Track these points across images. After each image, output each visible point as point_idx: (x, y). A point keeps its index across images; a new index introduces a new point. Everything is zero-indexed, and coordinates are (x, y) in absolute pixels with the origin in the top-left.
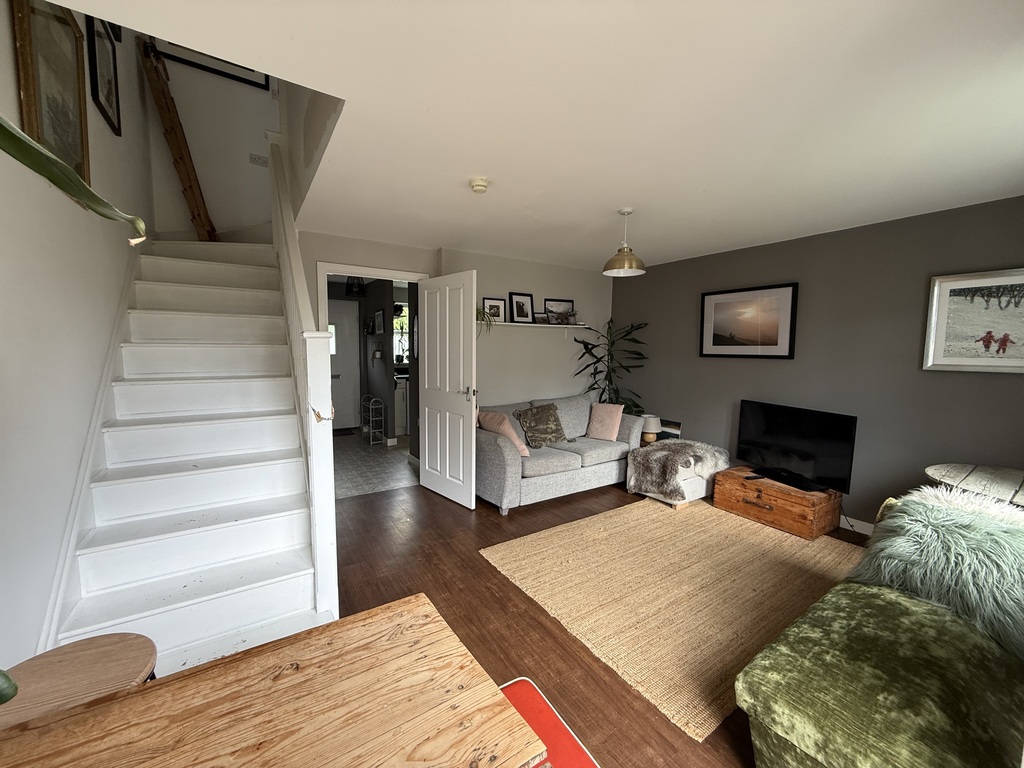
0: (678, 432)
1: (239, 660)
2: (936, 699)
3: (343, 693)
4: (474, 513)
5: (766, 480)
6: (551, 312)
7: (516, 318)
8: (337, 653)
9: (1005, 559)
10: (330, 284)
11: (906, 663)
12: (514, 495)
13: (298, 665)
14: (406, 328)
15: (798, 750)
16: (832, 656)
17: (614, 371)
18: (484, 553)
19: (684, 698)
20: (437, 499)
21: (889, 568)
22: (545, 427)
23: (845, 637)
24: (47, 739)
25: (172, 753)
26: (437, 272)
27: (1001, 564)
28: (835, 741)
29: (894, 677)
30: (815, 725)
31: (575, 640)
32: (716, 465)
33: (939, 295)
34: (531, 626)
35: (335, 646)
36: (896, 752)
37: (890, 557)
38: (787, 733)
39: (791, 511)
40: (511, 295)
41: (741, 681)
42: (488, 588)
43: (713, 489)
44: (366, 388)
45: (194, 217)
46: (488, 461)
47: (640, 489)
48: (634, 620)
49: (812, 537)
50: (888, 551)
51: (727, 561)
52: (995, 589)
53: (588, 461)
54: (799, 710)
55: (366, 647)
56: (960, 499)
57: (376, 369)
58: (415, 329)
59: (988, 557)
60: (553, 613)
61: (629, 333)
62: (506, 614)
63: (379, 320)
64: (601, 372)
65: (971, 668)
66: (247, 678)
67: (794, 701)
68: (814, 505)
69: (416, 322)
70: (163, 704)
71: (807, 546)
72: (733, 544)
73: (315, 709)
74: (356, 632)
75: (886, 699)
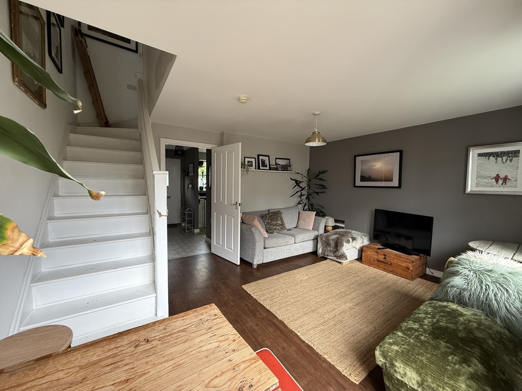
0: (343, 226)
1: (117, 337)
2: (479, 358)
3: (172, 354)
4: (239, 267)
5: (388, 250)
6: (279, 164)
7: (261, 168)
8: (169, 334)
9: (510, 287)
10: (167, 150)
11: (462, 340)
12: (260, 257)
13: (148, 340)
14: (205, 173)
15: (408, 387)
16: (425, 337)
17: (311, 195)
18: (245, 287)
19: (348, 361)
20: (220, 260)
21: (452, 292)
22: (275, 223)
23: (431, 327)
24: (13, 378)
25: (81, 385)
26: (221, 144)
27: (508, 289)
28: (427, 381)
29: (457, 347)
30: (417, 373)
31: (292, 332)
32: (363, 242)
33: (473, 156)
34: (269, 324)
35: (168, 330)
36: (459, 386)
37: (452, 287)
38: (402, 377)
39: (401, 265)
40: (259, 156)
41: (378, 350)
42: (247, 305)
43: (362, 254)
44: (184, 203)
45: (98, 115)
46: (246, 240)
47: (324, 255)
48: (322, 321)
49: (413, 279)
50: (451, 284)
51: (369, 291)
52: (506, 302)
53: (297, 240)
54: (408, 365)
55: (184, 330)
56: (486, 257)
57: (189, 194)
58: (210, 174)
59: (502, 286)
60: (280, 318)
61: (318, 175)
62: (256, 318)
63: (191, 169)
64: (304, 195)
65: (495, 343)
66: (121, 346)
67: (406, 360)
68: (413, 262)
69: (210, 170)
70: (76, 360)
71: (410, 283)
72: (372, 283)
73: (157, 362)
74: (178, 323)
75: (453, 358)
